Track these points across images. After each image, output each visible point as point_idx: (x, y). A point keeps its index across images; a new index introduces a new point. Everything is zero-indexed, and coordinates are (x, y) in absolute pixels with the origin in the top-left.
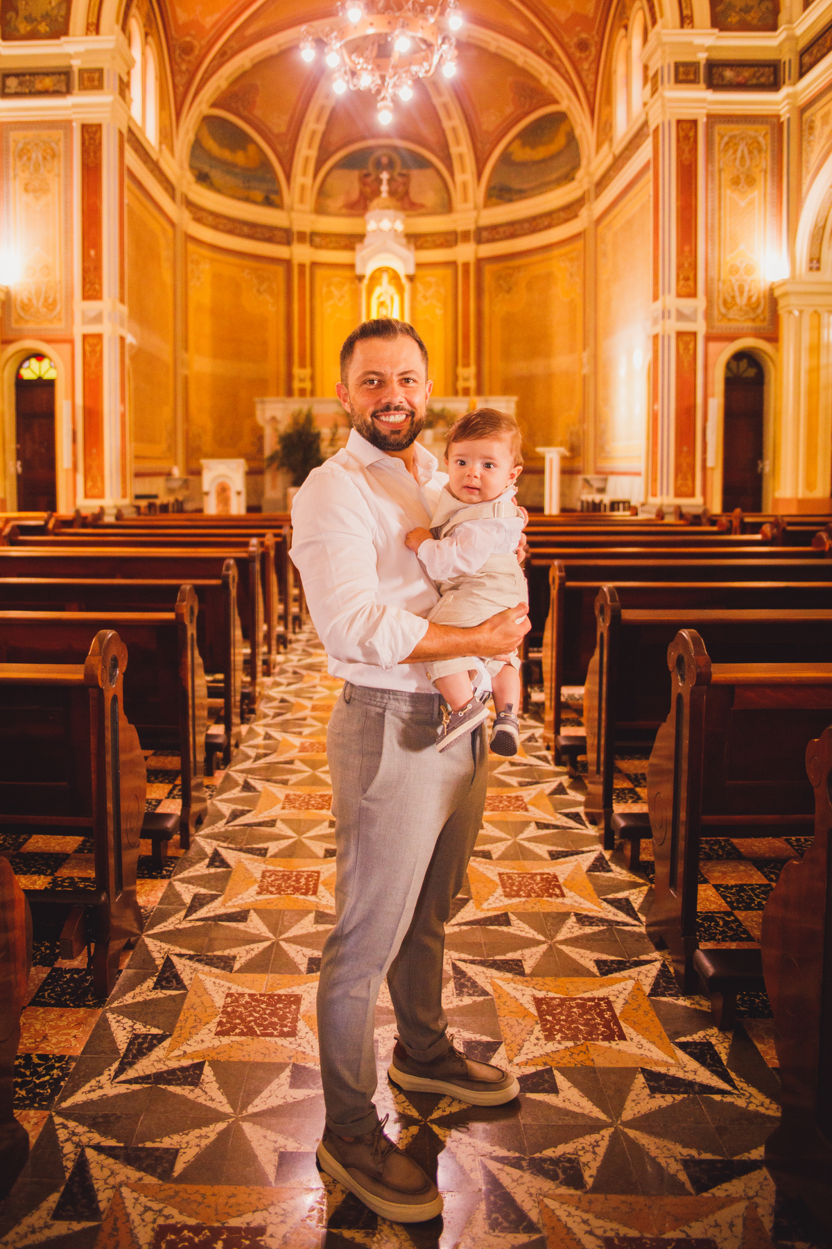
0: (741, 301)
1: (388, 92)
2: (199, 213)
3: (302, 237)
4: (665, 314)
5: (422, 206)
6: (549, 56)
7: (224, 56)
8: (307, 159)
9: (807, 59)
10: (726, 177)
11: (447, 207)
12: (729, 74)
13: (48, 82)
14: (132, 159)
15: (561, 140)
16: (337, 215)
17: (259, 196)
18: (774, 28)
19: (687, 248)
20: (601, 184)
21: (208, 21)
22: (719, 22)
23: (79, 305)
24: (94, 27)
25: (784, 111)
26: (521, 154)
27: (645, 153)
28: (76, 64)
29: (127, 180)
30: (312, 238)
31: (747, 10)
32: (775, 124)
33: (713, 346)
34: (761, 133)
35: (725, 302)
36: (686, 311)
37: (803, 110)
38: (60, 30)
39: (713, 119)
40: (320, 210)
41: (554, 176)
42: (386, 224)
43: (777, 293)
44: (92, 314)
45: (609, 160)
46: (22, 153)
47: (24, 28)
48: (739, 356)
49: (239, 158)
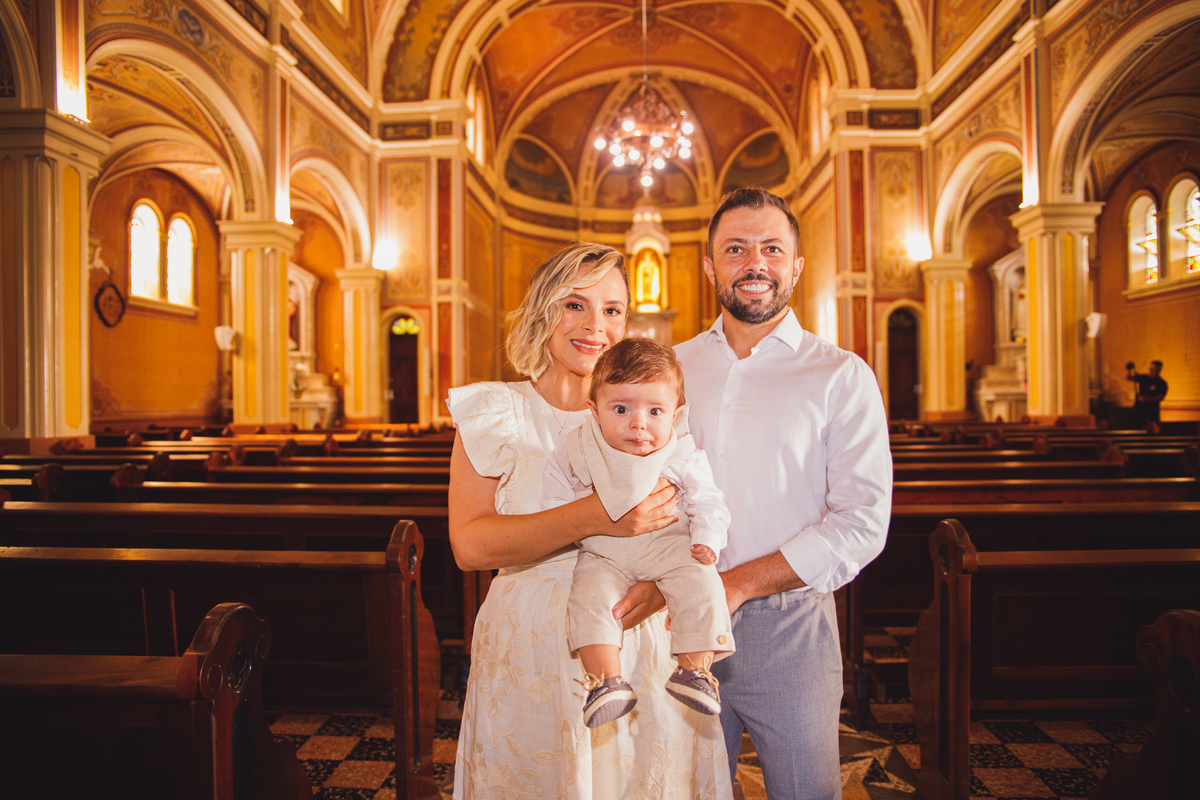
0: (898, 274)
1: (649, 165)
2: (512, 210)
3: (587, 225)
4: (844, 284)
5: (674, 201)
6: (764, 95)
7: (530, 99)
8: (589, 169)
9: (937, 109)
10: (885, 188)
11: (692, 201)
12: (884, 118)
13: (414, 131)
14: (471, 181)
15: (775, 154)
16: (612, 207)
17: (554, 195)
18: (913, 86)
19: (858, 238)
20: (805, 186)
21: (519, 77)
22: (876, 84)
23: (436, 282)
24: (446, 93)
25: (923, 143)
26: (748, 162)
27: (828, 172)
28: (434, 118)
29: (468, 197)
30: (595, 226)
31: (895, 75)
32: (917, 152)
33: (879, 306)
34: (909, 159)
35: (886, 275)
36: (859, 281)
37: (936, 142)
38: (423, 95)
39: (875, 149)
40: (599, 204)
41: (771, 179)
42: (648, 217)
43: (923, 268)
44: (444, 288)
45: (808, 171)
46: (395, 179)
47: (398, 94)
48: (899, 313)
49: (540, 168)
